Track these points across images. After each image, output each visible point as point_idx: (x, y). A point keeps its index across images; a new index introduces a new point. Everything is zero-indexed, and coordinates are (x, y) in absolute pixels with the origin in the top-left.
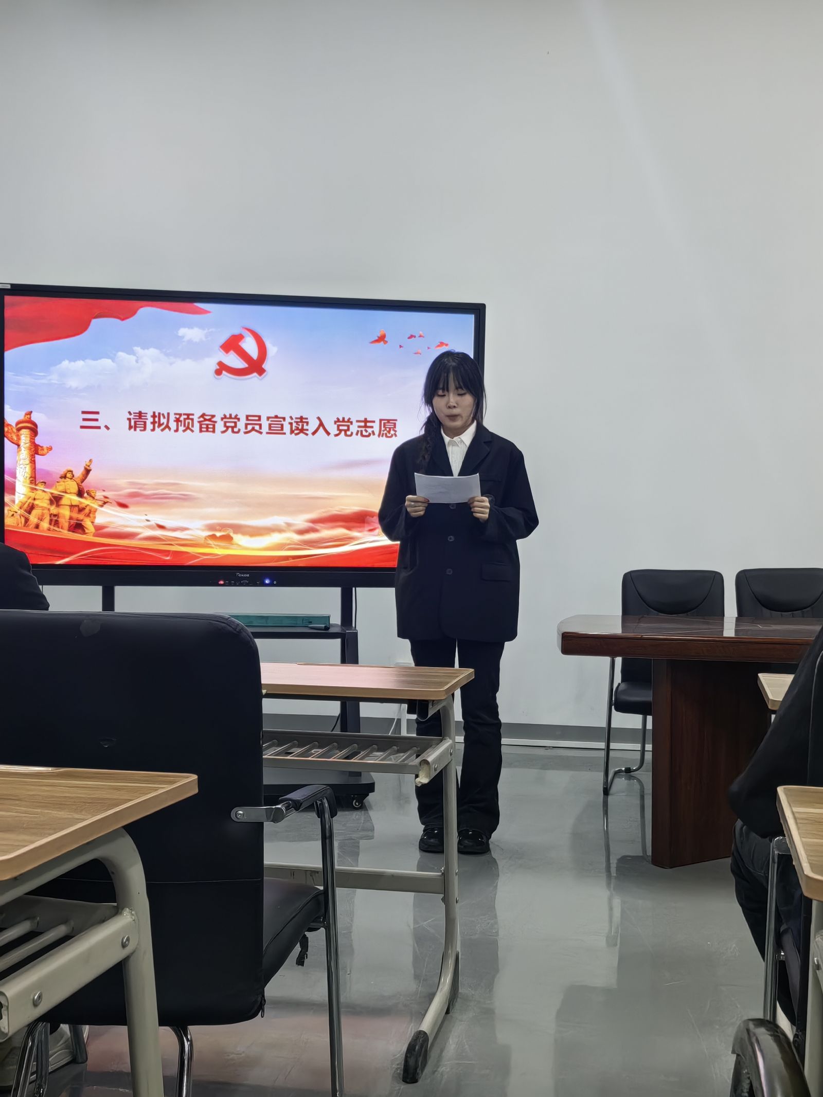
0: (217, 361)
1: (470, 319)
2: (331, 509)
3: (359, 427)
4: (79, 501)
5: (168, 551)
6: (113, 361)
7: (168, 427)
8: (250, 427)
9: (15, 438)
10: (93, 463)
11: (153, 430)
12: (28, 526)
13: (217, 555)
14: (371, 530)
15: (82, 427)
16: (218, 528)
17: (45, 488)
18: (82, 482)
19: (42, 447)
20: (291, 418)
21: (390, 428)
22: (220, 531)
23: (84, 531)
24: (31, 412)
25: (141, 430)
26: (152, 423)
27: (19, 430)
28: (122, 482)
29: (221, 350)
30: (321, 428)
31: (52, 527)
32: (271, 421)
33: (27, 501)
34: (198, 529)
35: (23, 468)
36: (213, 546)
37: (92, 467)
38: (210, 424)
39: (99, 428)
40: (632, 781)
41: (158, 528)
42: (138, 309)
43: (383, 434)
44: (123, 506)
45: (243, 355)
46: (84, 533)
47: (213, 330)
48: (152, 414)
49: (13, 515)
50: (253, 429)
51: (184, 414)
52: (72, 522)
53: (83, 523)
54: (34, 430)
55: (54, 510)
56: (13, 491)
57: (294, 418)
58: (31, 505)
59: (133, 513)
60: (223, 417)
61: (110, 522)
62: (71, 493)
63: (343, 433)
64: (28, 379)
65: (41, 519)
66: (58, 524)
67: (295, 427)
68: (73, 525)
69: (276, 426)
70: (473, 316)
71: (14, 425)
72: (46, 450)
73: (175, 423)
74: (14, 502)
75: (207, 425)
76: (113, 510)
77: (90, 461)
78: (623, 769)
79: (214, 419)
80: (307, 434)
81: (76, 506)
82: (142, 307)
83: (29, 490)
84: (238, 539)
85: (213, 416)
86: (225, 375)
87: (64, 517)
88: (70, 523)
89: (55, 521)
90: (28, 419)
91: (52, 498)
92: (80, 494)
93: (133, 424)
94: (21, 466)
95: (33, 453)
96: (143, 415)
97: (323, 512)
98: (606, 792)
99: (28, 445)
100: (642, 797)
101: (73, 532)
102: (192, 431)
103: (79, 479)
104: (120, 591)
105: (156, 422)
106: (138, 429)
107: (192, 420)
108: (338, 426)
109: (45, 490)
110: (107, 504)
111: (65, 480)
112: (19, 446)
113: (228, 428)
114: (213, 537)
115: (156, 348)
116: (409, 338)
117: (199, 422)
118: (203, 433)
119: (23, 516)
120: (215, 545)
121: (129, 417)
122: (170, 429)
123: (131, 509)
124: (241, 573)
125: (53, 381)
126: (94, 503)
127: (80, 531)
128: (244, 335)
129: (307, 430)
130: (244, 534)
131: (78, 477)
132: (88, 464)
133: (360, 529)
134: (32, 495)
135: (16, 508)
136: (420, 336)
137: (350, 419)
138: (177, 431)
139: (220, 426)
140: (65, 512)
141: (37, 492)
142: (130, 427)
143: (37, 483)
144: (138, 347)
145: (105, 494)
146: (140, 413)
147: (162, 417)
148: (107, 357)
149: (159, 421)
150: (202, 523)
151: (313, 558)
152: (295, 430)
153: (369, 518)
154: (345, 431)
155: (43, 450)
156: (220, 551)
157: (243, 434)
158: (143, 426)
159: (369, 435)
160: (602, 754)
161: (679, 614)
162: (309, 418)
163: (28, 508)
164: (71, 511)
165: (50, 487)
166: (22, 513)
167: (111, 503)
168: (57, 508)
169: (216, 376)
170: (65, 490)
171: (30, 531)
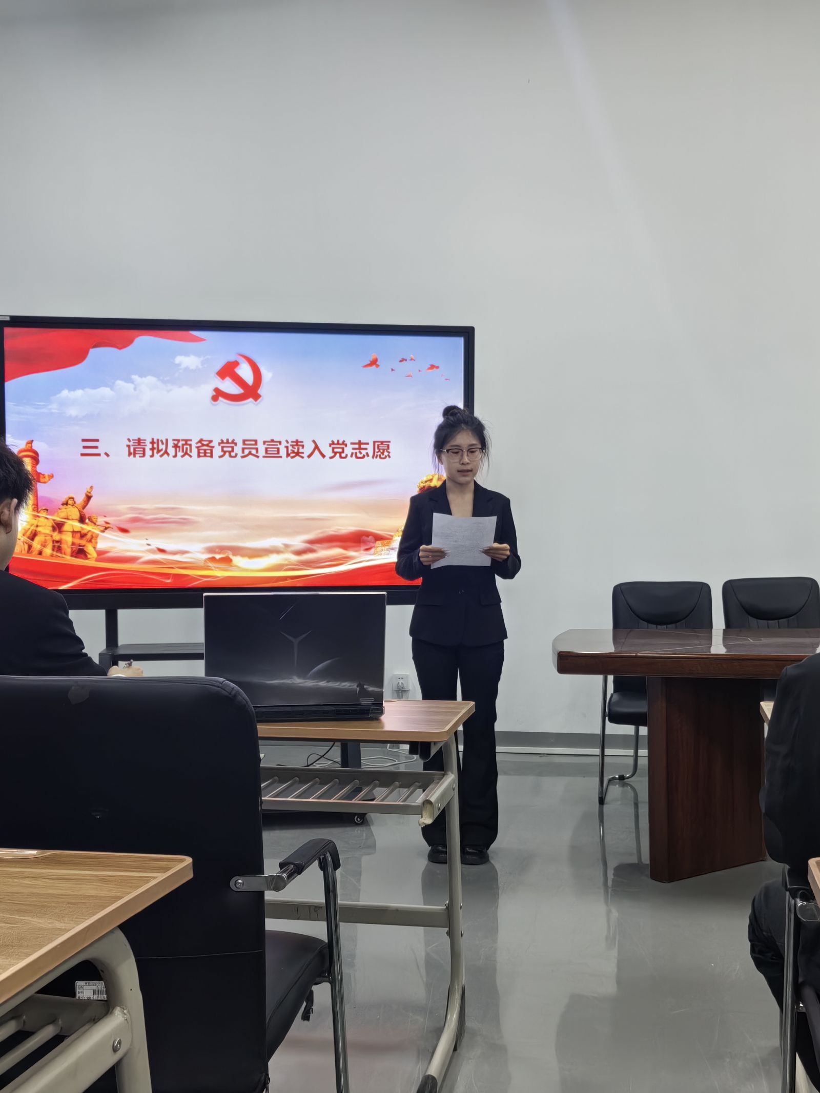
0: (213, 387)
1: (460, 341)
2: (328, 529)
3: (354, 449)
4: (81, 527)
5: (169, 574)
6: (112, 389)
7: (166, 452)
8: (247, 452)
10: (93, 490)
11: (152, 456)
12: (31, 552)
13: (217, 577)
14: (367, 550)
15: (83, 455)
16: (217, 550)
17: (47, 515)
18: (84, 507)
19: (43, 475)
20: (287, 442)
21: (384, 450)
22: (219, 553)
23: (86, 556)
24: (32, 441)
25: (140, 457)
26: (151, 449)
28: (122, 507)
29: (216, 375)
30: (317, 452)
31: (55, 553)
32: (268, 445)
33: (29, 529)
34: (198, 552)
36: (213, 568)
37: (93, 493)
38: (208, 450)
39: (99, 455)
40: (625, 788)
41: (158, 552)
42: (136, 337)
43: (377, 456)
44: (124, 531)
45: (238, 380)
46: (86, 558)
47: (209, 357)
48: (151, 440)
50: (250, 453)
51: (183, 440)
52: (75, 548)
53: (85, 549)
54: (35, 458)
57: (290, 442)
58: (33, 532)
59: (134, 537)
60: (220, 442)
61: (112, 547)
62: (73, 519)
63: (338, 455)
64: (28, 409)
65: (44, 545)
66: (60, 549)
67: (292, 450)
68: (75, 550)
69: (272, 449)
70: (462, 340)
72: (47, 478)
73: (174, 449)
75: (205, 450)
76: (115, 536)
77: (91, 487)
78: (617, 776)
79: (211, 445)
80: (303, 457)
81: (77, 532)
82: (138, 336)
83: (31, 517)
84: (237, 560)
85: (211, 441)
87: (66, 542)
88: (72, 548)
89: (58, 547)
90: (30, 448)
91: (55, 526)
93: (132, 450)
96: (142, 441)
97: (322, 533)
98: (602, 801)
100: (636, 805)
102: (191, 456)
103: (81, 506)
104: (122, 614)
105: (155, 448)
106: (137, 456)
107: (190, 445)
108: (333, 449)
109: (48, 517)
110: (108, 529)
111: (67, 507)
113: (225, 452)
114: (213, 559)
115: (154, 375)
116: (401, 361)
117: (197, 447)
118: (201, 458)
119: (27, 543)
120: (215, 567)
121: (129, 443)
122: (168, 455)
123: (133, 533)
125: (53, 411)
126: (95, 529)
127: (82, 556)
128: (238, 360)
129: (303, 453)
130: (243, 556)
131: (80, 504)
132: (89, 491)
133: (356, 549)
134: (35, 522)
135: (19, 534)
136: (412, 359)
137: (344, 441)
138: (175, 456)
139: (217, 451)
140: (68, 538)
141: (40, 519)
142: (130, 454)
143: (39, 510)
144: (135, 375)
145: (107, 519)
146: (139, 440)
147: (160, 443)
148: (106, 386)
149: (157, 447)
150: (201, 546)
151: (310, 578)
152: (291, 453)
153: (365, 538)
154: (340, 453)
155: (44, 477)
156: (219, 573)
157: (240, 458)
158: (142, 452)
159: (364, 457)
160: (597, 760)
161: (668, 626)
162: (304, 442)
163: (31, 535)
164: (73, 537)
165: (52, 514)
166: (25, 541)
167: (112, 528)
168: (59, 534)
169: (213, 402)
170: (67, 516)
171: (34, 557)
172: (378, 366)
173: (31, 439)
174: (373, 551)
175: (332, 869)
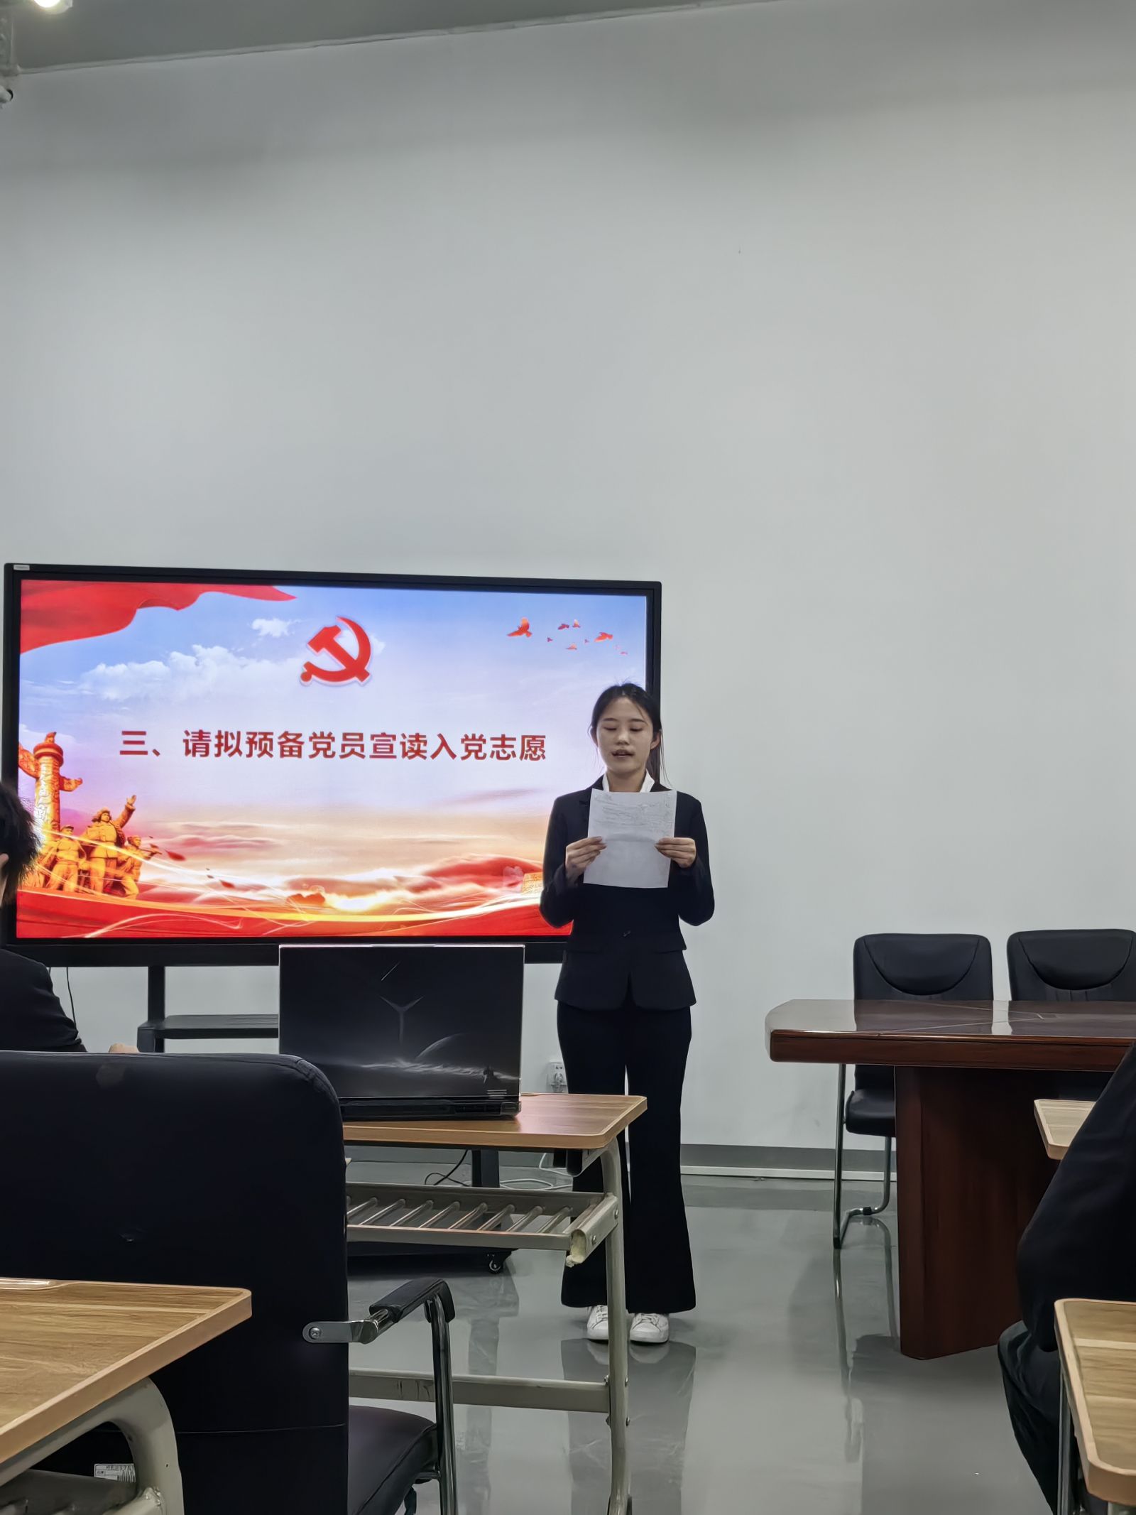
0: (304, 661)
1: (642, 602)
2: (458, 857)
3: (495, 746)
4: (118, 852)
5: (237, 918)
6: (165, 664)
7: (238, 750)
8: (348, 749)
10: (137, 801)
11: (218, 755)
12: (49, 886)
13: (304, 922)
14: (511, 885)
15: (123, 753)
16: (304, 885)
17: (72, 834)
18: (122, 826)
19: (69, 780)
20: (404, 736)
21: (536, 748)
22: (307, 889)
23: (124, 892)
24: (55, 733)
25: (201, 756)
26: (216, 746)
27: (38, 757)
28: (175, 825)
29: (309, 647)
30: (444, 749)
31: (81, 888)
32: (377, 740)
33: (47, 854)
34: (277, 887)
35: (43, 808)
36: (299, 910)
37: (135, 806)
38: (294, 746)
39: (145, 753)
40: (874, 1226)
41: (223, 887)
42: (201, 593)
43: (526, 758)
44: (177, 857)
45: (339, 653)
46: (124, 894)
47: (299, 621)
48: (217, 734)
50: (353, 752)
51: (260, 733)
52: (109, 880)
53: (123, 882)
54: (58, 757)
57: (407, 735)
58: (52, 858)
59: (190, 866)
60: (312, 736)
61: (161, 880)
62: (107, 841)
63: (473, 754)
64: (52, 690)
65: (66, 877)
66: (88, 883)
67: (410, 748)
68: (109, 884)
69: (383, 747)
70: (645, 597)
71: (31, 751)
72: (74, 785)
73: (248, 746)
75: (291, 747)
76: (165, 864)
77: (134, 797)
78: (861, 1209)
79: (300, 740)
80: (425, 758)
81: (113, 859)
82: (203, 592)
83: (50, 838)
84: (332, 899)
85: (299, 735)
86: (315, 680)
87: (97, 873)
88: (105, 881)
89: (85, 879)
90: (50, 743)
91: (82, 849)
92: (119, 842)
93: (191, 747)
94: (40, 806)
95: (57, 788)
96: (204, 735)
97: (448, 861)
98: (838, 1244)
99: (50, 777)
100: (887, 1250)
101: (110, 893)
102: (271, 756)
103: (119, 823)
104: (171, 973)
105: (222, 745)
106: (198, 754)
107: (271, 740)
108: (467, 746)
109: (73, 837)
110: (155, 855)
111: (100, 824)
112: (37, 778)
113: (318, 750)
114: (298, 898)
115: (224, 644)
116: (560, 628)
117: (281, 743)
118: (285, 758)
119: (42, 873)
120: (300, 909)
121: (186, 737)
122: (240, 753)
123: (189, 861)
125: (86, 692)
126: (137, 855)
127: (119, 892)
128: (339, 626)
129: (425, 751)
130: (340, 893)
131: (117, 820)
132: (130, 802)
133: (497, 884)
134: (55, 845)
136: (575, 626)
137: (482, 736)
138: (250, 755)
139: (308, 748)
140: (99, 867)
141: (61, 840)
142: (188, 752)
143: (61, 828)
144: (198, 644)
145: (152, 841)
146: (201, 732)
147: (229, 737)
148: (159, 659)
149: (225, 743)
150: (282, 880)
151: (434, 925)
152: (409, 751)
153: (509, 869)
154: (477, 752)
155: (70, 783)
156: (307, 917)
157: (339, 758)
158: (204, 750)
159: (508, 757)
160: (832, 1186)
161: (933, 996)
162: (427, 736)
163: (49, 863)
164: (107, 866)
165: (77, 834)
166: (42, 870)
167: (161, 854)
168: (88, 862)
169: (303, 682)
170: (100, 837)
171: (52, 893)
172: (529, 634)
173: (53, 731)
174: (519, 886)
175: (443, 1322)
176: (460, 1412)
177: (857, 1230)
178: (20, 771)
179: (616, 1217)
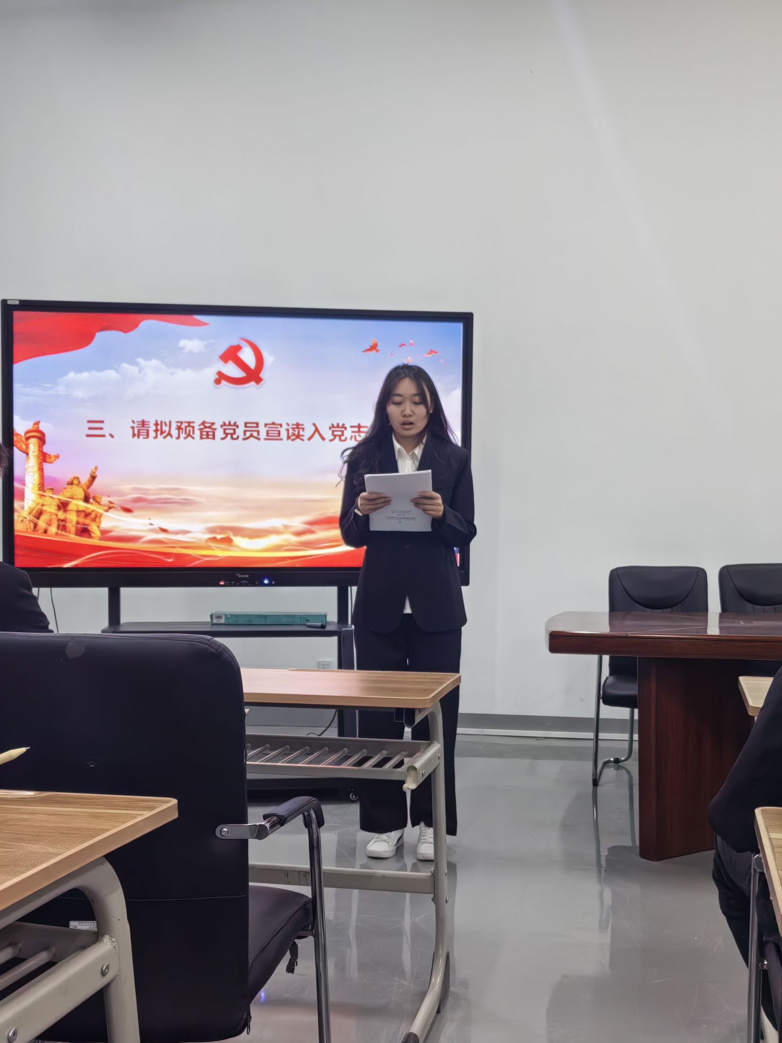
0: (216, 370)
1: (460, 327)
2: (326, 511)
3: (353, 432)
4: (86, 507)
5: (171, 554)
6: (117, 372)
7: (169, 434)
8: (248, 434)
9: (24, 447)
10: (98, 470)
11: (156, 437)
12: (37, 531)
13: (218, 557)
15: (88, 436)
16: (218, 530)
17: (52, 494)
18: (88, 489)
19: (50, 455)
20: (288, 425)
22: (220, 533)
23: (90, 535)
24: (39, 422)
25: (144, 438)
26: (154, 431)
27: (28, 439)
28: (126, 487)
29: (221, 361)
30: (317, 434)
31: (60, 532)
32: (269, 428)
33: (35, 508)
34: (199, 532)
35: (32, 475)
36: (214, 548)
37: (98, 474)
38: (210, 432)
39: (104, 436)
40: (620, 771)
41: (160, 531)
42: (141, 321)
44: (128, 510)
45: (241, 365)
46: (90, 537)
47: (212, 341)
48: (154, 422)
49: (22, 521)
50: (252, 436)
51: (186, 422)
52: (79, 526)
53: (89, 528)
54: (42, 439)
55: (61, 515)
56: (22, 497)
57: (290, 424)
58: (39, 511)
59: (137, 517)
60: (222, 424)
61: (116, 527)
62: (77, 499)
63: (338, 438)
64: (36, 391)
65: (49, 524)
66: (65, 528)
67: (292, 433)
68: (80, 529)
69: (273, 432)
70: (462, 324)
71: (23, 434)
72: (53, 459)
73: (177, 431)
74: (23, 508)
75: (207, 432)
76: (119, 515)
77: (96, 468)
78: (612, 759)
79: (214, 427)
80: (303, 440)
81: (82, 511)
82: (144, 320)
83: (38, 496)
84: (238, 541)
85: (213, 424)
86: (223, 384)
87: (71, 522)
88: (77, 527)
89: (62, 526)
90: (36, 429)
91: (60, 504)
93: (136, 432)
94: (30, 474)
95: (41, 461)
96: (146, 423)
97: (320, 514)
98: (595, 783)
99: (36, 453)
100: (631, 787)
101: (80, 536)
102: (193, 438)
103: (85, 486)
104: (125, 591)
105: (158, 430)
106: (141, 437)
107: (193, 427)
108: (333, 432)
109: (53, 496)
110: (112, 509)
111: (72, 487)
112: (27, 454)
113: (227, 434)
114: (214, 539)
115: (158, 359)
116: (400, 346)
117: (201, 430)
118: (204, 440)
119: (32, 521)
120: (216, 547)
121: (132, 425)
122: (171, 436)
123: (136, 513)
124: (241, 574)
125: (60, 393)
126: (99, 509)
127: (86, 535)
128: (241, 345)
129: (303, 436)
130: (243, 536)
131: (85, 484)
132: (94, 471)
134: (41, 501)
135: (25, 513)
136: (411, 344)
137: (344, 424)
138: (178, 438)
139: (220, 433)
140: (72, 517)
141: (45, 498)
142: (134, 435)
143: (45, 489)
144: (140, 358)
145: (111, 499)
146: (143, 421)
147: (164, 425)
148: (112, 368)
149: (160, 429)
150: (203, 526)
151: (308, 559)
152: (292, 436)
154: (340, 436)
155: (50, 458)
156: (220, 553)
157: (242, 440)
158: (146, 434)
160: (591, 744)
161: (664, 610)
162: (304, 425)
163: (37, 514)
164: (78, 516)
165: (56, 494)
166: (31, 519)
167: (116, 508)
168: (64, 513)
169: (215, 385)
170: (72, 496)
171: (39, 535)
172: (377, 351)
173: (38, 420)
175: (316, 827)
176: (329, 893)
177: (609, 774)
178: (15, 449)
179: (439, 758)
